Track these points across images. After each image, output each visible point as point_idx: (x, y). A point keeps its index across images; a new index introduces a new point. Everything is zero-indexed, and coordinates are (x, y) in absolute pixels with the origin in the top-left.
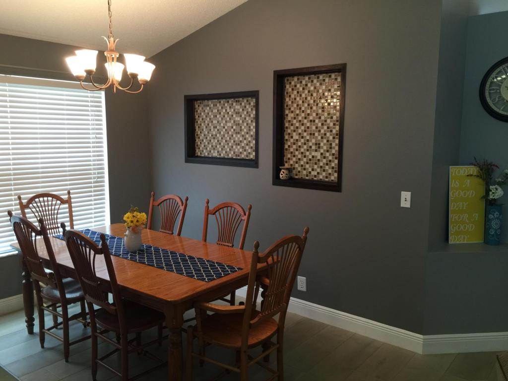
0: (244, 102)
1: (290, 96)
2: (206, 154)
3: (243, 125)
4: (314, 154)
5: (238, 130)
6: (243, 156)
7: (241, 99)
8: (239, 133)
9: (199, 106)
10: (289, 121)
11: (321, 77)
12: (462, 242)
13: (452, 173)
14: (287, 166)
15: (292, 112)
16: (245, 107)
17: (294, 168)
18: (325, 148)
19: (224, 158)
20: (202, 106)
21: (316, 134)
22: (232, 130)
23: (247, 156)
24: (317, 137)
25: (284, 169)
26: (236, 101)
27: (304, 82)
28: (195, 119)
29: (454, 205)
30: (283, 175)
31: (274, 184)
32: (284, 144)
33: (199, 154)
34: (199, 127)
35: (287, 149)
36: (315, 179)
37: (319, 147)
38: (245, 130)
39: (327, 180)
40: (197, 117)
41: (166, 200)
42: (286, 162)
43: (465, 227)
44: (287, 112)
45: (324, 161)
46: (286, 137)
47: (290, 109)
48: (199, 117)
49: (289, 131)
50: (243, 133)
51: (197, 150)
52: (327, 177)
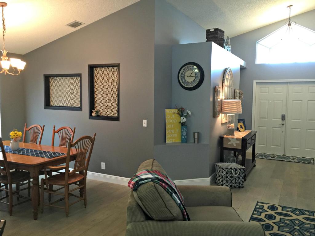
0: (75, 79)
1: (97, 77)
2: (56, 105)
3: (75, 90)
4: (108, 104)
5: (72, 93)
6: (75, 105)
7: (73, 77)
8: (73, 94)
9: (52, 80)
10: (97, 89)
11: (110, 68)
12: (172, 142)
13: (166, 112)
14: (96, 110)
15: (98, 84)
16: (76, 81)
17: (99, 111)
18: (113, 101)
19: (65, 107)
20: (53, 80)
21: (109, 95)
22: (69, 92)
23: (77, 105)
24: (109, 96)
25: (94, 111)
26: (71, 78)
27: (103, 71)
28: (50, 87)
29: (168, 126)
30: (94, 114)
31: (89, 118)
32: (94, 99)
33: (52, 105)
34: (52, 91)
35: (96, 102)
36: (109, 116)
37: (110, 101)
38: (76, 93)
39: (114, 116)
40: (51, 85)
41: (33, 127)
42: (96, 108)
43: (173, 135)
44: (95, 84)
45: (113, 107)
46: (95, 96)
47: (97, 83)
48: (52, 85)
49: (97, 93)
50: (75, 94)
51: (51, 103)
52: (114, 115)
